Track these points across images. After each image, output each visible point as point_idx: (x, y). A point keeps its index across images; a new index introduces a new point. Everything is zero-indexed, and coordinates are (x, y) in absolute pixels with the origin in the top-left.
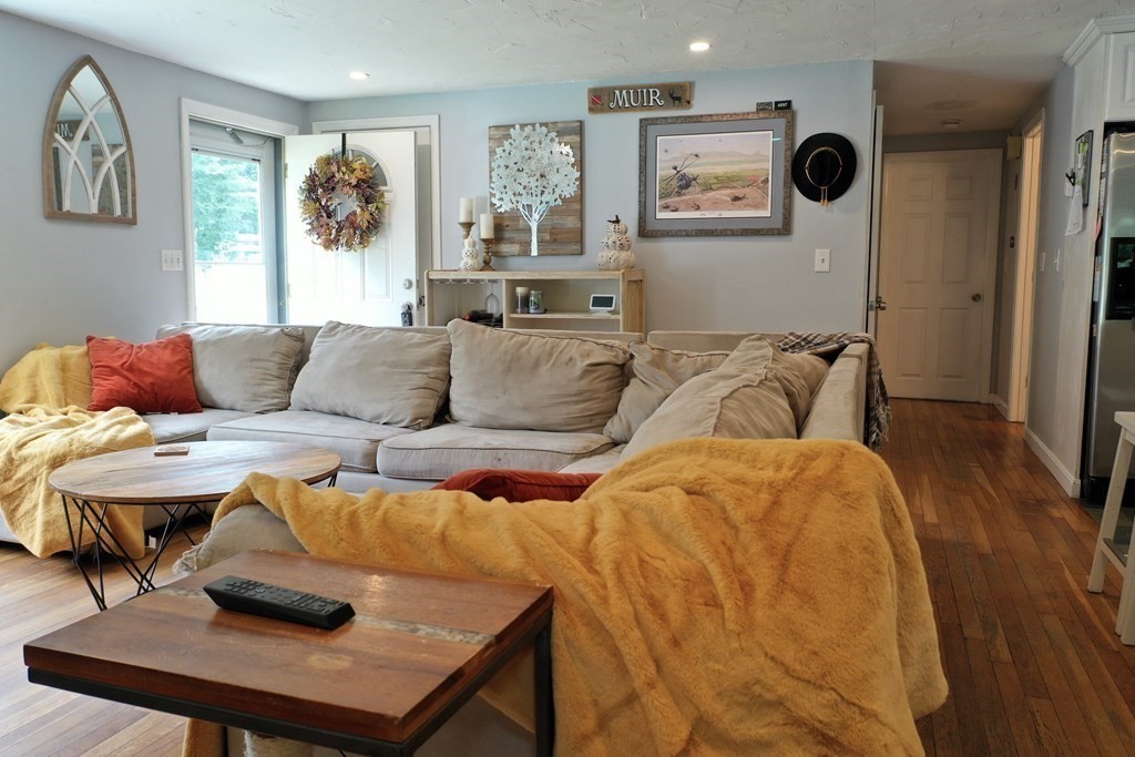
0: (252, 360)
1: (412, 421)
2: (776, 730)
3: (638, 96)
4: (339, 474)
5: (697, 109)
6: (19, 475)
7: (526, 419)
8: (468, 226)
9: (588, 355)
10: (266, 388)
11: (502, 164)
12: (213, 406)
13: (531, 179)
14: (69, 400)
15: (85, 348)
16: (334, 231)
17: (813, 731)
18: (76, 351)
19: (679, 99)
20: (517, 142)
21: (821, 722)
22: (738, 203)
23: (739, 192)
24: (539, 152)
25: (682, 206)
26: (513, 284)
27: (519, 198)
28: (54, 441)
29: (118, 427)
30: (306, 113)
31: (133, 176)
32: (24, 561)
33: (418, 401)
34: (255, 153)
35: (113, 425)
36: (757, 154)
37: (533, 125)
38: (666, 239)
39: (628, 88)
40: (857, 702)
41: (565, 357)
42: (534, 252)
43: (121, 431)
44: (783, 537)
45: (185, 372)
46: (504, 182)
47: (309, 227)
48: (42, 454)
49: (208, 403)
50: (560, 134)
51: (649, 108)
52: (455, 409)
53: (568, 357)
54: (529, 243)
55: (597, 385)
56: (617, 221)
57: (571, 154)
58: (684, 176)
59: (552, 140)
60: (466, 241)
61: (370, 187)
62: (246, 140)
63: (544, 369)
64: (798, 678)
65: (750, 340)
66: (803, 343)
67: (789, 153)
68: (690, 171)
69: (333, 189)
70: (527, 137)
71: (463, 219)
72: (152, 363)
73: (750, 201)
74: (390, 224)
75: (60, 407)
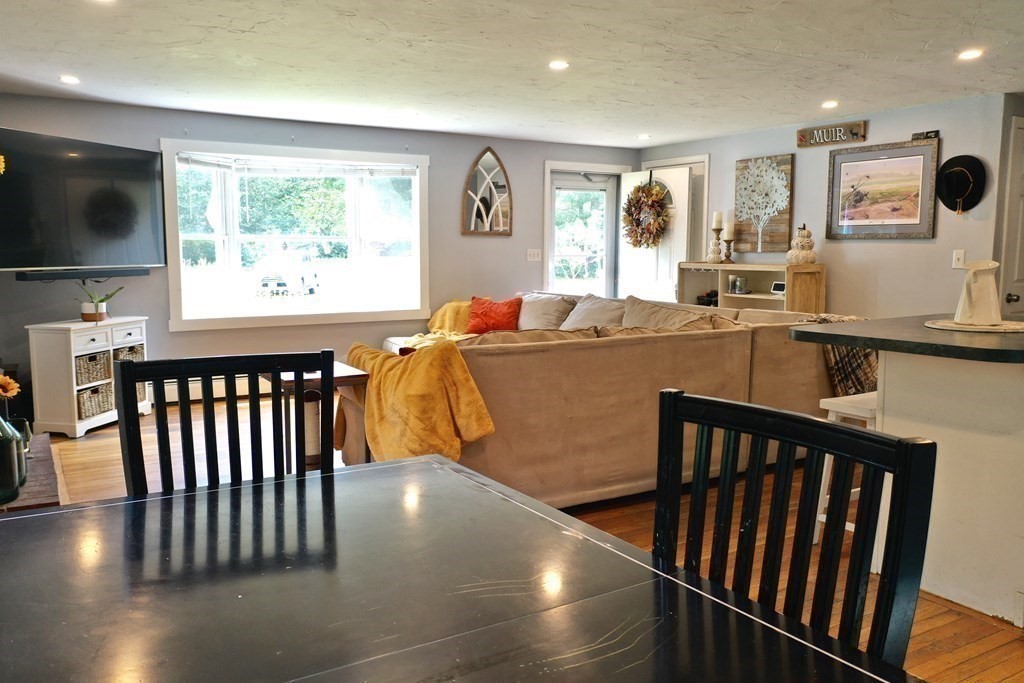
0: (545, 314)
3: (830, 134)
5: (871, 141)
8: (718, 231)
11: (743, 187)
13: (760, 197)
15: (470, 303)
16: (639, 235)
18: (466, 304)
19: (856, 134)
20: (752, 171)
22: (896, 213)
23: (897, 205)
24: (765, 178)
25: (857, 216)
27: (752, 211)
30: (636, 157)
31: (511, 209)
34: (602, 186)
36: (911, 174)
37: (762, 158)
38: (844, 241)
39: (822, 128)
42: (759, 250)
46: (743, 200)
47: (627, 232)
50: (778, 164)
51: (836, 142)
54: (757, 243)
56: (804, 228)
57: (785, 178)
58: (858, 192)
59: (774, 169)
60: (711, 242)
61: (661, 205)
62: (593, 178)
67: (936, 169)
68: (862, 189)
69: (640, 208)
70: (758, 168)
71: (714, 226)
73: (905, 212)
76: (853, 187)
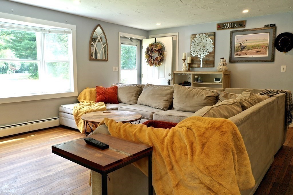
0: (130, 92)
1: (163, 108)
2: (198, 184)
3: (230, 25)
5: (247, 27)
6: (79, 115)
7: (190, 109)
8: (185, 60)
9: (207, 94)
10: (132, 99)
11: (194, 44)
12: (121, 102)
13: (201, 48)
14: (92, 100)
15: (96, 88)
16: (152, 62)
17: (206, 186)
18: (94, 89)
19: (242, 25)
20: (198, 38)
21: (208, 184)
22: (258, 53)
23: (258, 50)
24: (203, 41)
25: (242, 54)
26: (194, 75)
27: (198, 53)
28: (86, 109)
29: (99, 106)
30: (147, 33)
31: (108, 50)
33: (165, 104)
34: (135, 43)
35: (98, 106)
36: (264, 39)
37: (202, 34)
38: (237, 63)
39: (227, 23)
40: (217, 181)
41: (201, 94)
42: (201, 66)
43: (100, 107)
44: (204, 141)
45: (115, 95)
46: (194, 49)
47: (147, 61)
48: (84, 111)
49: (120, 102)
50: (209, 36)
51: (233, 28)
52: (174, 106)
53: (202, 94)
54: (200, 64)
55: (208, 102)
56: (223, 58)
57: (212, 41)
59: (207, 38)
60: (184, 64)
61: (161, 50)
62: (134, 41)
63: (195, 97)
64: (203, 173)
67: (274, 39)
68: (244, 44)
69: (153, 52)
70: (200, 37)
71: (183, 58)
72: (108, 92)
73: (262, 52)
74: (166, 60)
75: (90, 101)
76: (240, 44)
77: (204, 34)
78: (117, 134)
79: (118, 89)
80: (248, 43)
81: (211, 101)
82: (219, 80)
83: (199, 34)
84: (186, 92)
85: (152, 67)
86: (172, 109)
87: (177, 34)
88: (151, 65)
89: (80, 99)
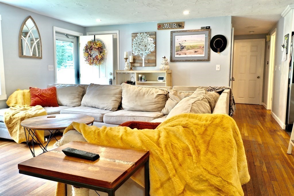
0: (71, 93)
1: (112, 109)
2: (206, 187)
3: (171, 25)
4: (94, 122)
5: (185, 29)
6: (13, 122)
7: (142, 109)
8: (126, 59)
9: (157, 92)
10: (75, 101)
11: (135, 43)
12: (61, 105)
13: (143, 47)
14: (25, 103)
15: (29, 90)
16: (92, 60)
17: (215, 188)
18: (27, 91)
19: (181, 26)
20: (139, 37)
21: (217, 185)
22: (196, 53)
23: (196, 50)
24: (145, 40)
25: (182, 54)
26: (138, 74)
27: (139, 52)
28: (22, 114)
29: (37, 110)
30: (85, 30)
31: (41, 46)
32: (14, 144)
33: (114, 104)
34: (72, 40)
35: (36, 110)
36: (201, 40)
37: (143, 33)
38: (177, 62)
39: (168, 23)
40: (227, 180)
41: (151, 93)
42: (143, 65)
43: (38, 111)
44: (208, 138)
45: (54, 96)
46: (136, 48)
47: (86, 59)
48: (19, 117)
49: (60, 104)
50: (150, 35)
51: (173, 28)
52: (123, 106)
53: (152, 93)
54: (142, 63)
55: (159, 100)
56: (165, 58)
57: (153, 40)
58: (182, 46)
59: (148, 37)
60: (126, 63)
61: (101, 49)
62: (70, 37)
63: (146, 96)
64: (212, 174)
65: (199, 88)
66: (213, 89)
67: (209, 40)
68: (184, 45)
69: (92, 49)
70: (142, 36)
71: (125, 57)
72: (46, 94)
73: (199, 53)
74: (106, 58)
75: (23, 105)
76: (180, 44)
77: (145, 33)
78: (96, 140)
79: (57, 90)
80: (186, 43)
81: (162, 100)
82: (162, 78)
83: (140, 33)
84: (136, 91)
85: (91, 66)
86: (121, 109)
87: (117, 32)
88: (90, 64)
89: (9, 103)
